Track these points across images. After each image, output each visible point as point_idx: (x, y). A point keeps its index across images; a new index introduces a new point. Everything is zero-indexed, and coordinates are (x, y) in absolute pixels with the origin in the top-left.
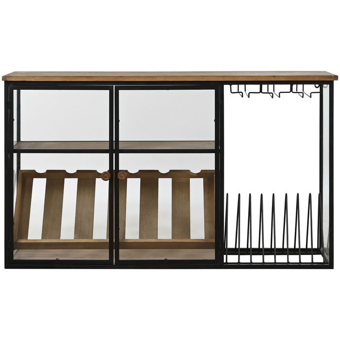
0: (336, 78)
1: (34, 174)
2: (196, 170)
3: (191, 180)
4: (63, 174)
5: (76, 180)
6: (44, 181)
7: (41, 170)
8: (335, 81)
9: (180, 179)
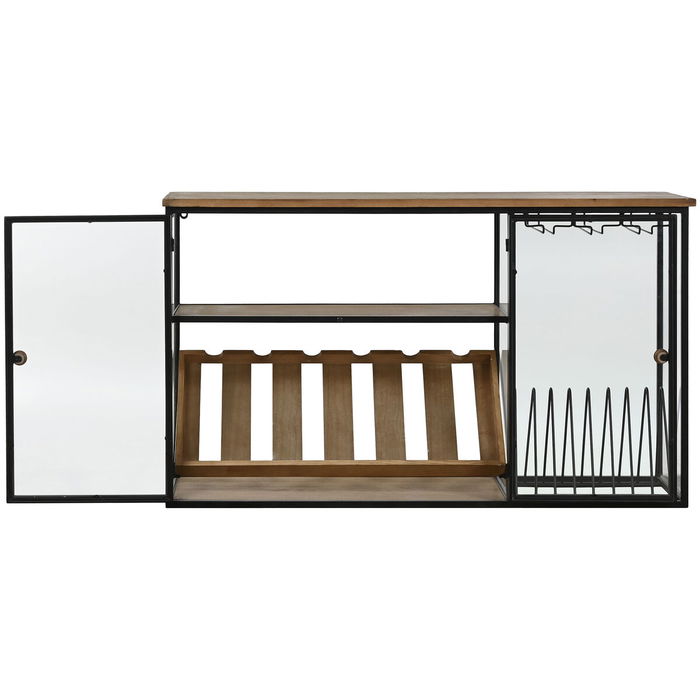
0: (693, 202)
1: (202, 357)
2: (461, 350)
3: (454, 366)
4: (250, 357)
5: (270, 366)
6: (218, 368)
7: (214, 350)
8: (690, 208)
9: (436, 365)
